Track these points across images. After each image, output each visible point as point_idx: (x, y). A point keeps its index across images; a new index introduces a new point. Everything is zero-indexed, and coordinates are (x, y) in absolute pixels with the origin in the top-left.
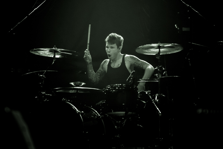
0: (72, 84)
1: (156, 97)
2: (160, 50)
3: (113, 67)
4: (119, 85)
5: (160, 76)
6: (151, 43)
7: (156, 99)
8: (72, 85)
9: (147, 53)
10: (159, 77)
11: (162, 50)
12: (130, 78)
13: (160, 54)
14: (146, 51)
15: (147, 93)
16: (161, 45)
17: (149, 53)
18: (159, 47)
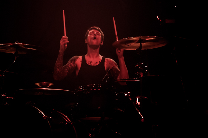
0: (38, 84)
1: (138, 99)
2: (141, 45)
3: (89, 64)
4: (94, 86)
5: (142, 75)
6: (130, 37)
7: (137, 102)
8: (37, 86)
9: (127, 48)
10: (140, 76)
11: (144, 44)
12: (107, 77)
13: (142, 49)
14: (126, 46)
15: (126, 95)
16: (142, 39)
17: (130, 48)
18: (140, 41)
